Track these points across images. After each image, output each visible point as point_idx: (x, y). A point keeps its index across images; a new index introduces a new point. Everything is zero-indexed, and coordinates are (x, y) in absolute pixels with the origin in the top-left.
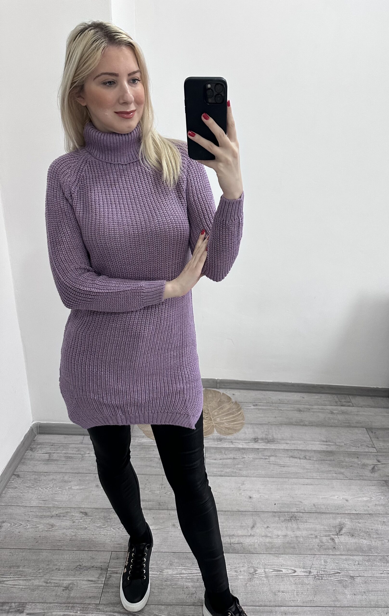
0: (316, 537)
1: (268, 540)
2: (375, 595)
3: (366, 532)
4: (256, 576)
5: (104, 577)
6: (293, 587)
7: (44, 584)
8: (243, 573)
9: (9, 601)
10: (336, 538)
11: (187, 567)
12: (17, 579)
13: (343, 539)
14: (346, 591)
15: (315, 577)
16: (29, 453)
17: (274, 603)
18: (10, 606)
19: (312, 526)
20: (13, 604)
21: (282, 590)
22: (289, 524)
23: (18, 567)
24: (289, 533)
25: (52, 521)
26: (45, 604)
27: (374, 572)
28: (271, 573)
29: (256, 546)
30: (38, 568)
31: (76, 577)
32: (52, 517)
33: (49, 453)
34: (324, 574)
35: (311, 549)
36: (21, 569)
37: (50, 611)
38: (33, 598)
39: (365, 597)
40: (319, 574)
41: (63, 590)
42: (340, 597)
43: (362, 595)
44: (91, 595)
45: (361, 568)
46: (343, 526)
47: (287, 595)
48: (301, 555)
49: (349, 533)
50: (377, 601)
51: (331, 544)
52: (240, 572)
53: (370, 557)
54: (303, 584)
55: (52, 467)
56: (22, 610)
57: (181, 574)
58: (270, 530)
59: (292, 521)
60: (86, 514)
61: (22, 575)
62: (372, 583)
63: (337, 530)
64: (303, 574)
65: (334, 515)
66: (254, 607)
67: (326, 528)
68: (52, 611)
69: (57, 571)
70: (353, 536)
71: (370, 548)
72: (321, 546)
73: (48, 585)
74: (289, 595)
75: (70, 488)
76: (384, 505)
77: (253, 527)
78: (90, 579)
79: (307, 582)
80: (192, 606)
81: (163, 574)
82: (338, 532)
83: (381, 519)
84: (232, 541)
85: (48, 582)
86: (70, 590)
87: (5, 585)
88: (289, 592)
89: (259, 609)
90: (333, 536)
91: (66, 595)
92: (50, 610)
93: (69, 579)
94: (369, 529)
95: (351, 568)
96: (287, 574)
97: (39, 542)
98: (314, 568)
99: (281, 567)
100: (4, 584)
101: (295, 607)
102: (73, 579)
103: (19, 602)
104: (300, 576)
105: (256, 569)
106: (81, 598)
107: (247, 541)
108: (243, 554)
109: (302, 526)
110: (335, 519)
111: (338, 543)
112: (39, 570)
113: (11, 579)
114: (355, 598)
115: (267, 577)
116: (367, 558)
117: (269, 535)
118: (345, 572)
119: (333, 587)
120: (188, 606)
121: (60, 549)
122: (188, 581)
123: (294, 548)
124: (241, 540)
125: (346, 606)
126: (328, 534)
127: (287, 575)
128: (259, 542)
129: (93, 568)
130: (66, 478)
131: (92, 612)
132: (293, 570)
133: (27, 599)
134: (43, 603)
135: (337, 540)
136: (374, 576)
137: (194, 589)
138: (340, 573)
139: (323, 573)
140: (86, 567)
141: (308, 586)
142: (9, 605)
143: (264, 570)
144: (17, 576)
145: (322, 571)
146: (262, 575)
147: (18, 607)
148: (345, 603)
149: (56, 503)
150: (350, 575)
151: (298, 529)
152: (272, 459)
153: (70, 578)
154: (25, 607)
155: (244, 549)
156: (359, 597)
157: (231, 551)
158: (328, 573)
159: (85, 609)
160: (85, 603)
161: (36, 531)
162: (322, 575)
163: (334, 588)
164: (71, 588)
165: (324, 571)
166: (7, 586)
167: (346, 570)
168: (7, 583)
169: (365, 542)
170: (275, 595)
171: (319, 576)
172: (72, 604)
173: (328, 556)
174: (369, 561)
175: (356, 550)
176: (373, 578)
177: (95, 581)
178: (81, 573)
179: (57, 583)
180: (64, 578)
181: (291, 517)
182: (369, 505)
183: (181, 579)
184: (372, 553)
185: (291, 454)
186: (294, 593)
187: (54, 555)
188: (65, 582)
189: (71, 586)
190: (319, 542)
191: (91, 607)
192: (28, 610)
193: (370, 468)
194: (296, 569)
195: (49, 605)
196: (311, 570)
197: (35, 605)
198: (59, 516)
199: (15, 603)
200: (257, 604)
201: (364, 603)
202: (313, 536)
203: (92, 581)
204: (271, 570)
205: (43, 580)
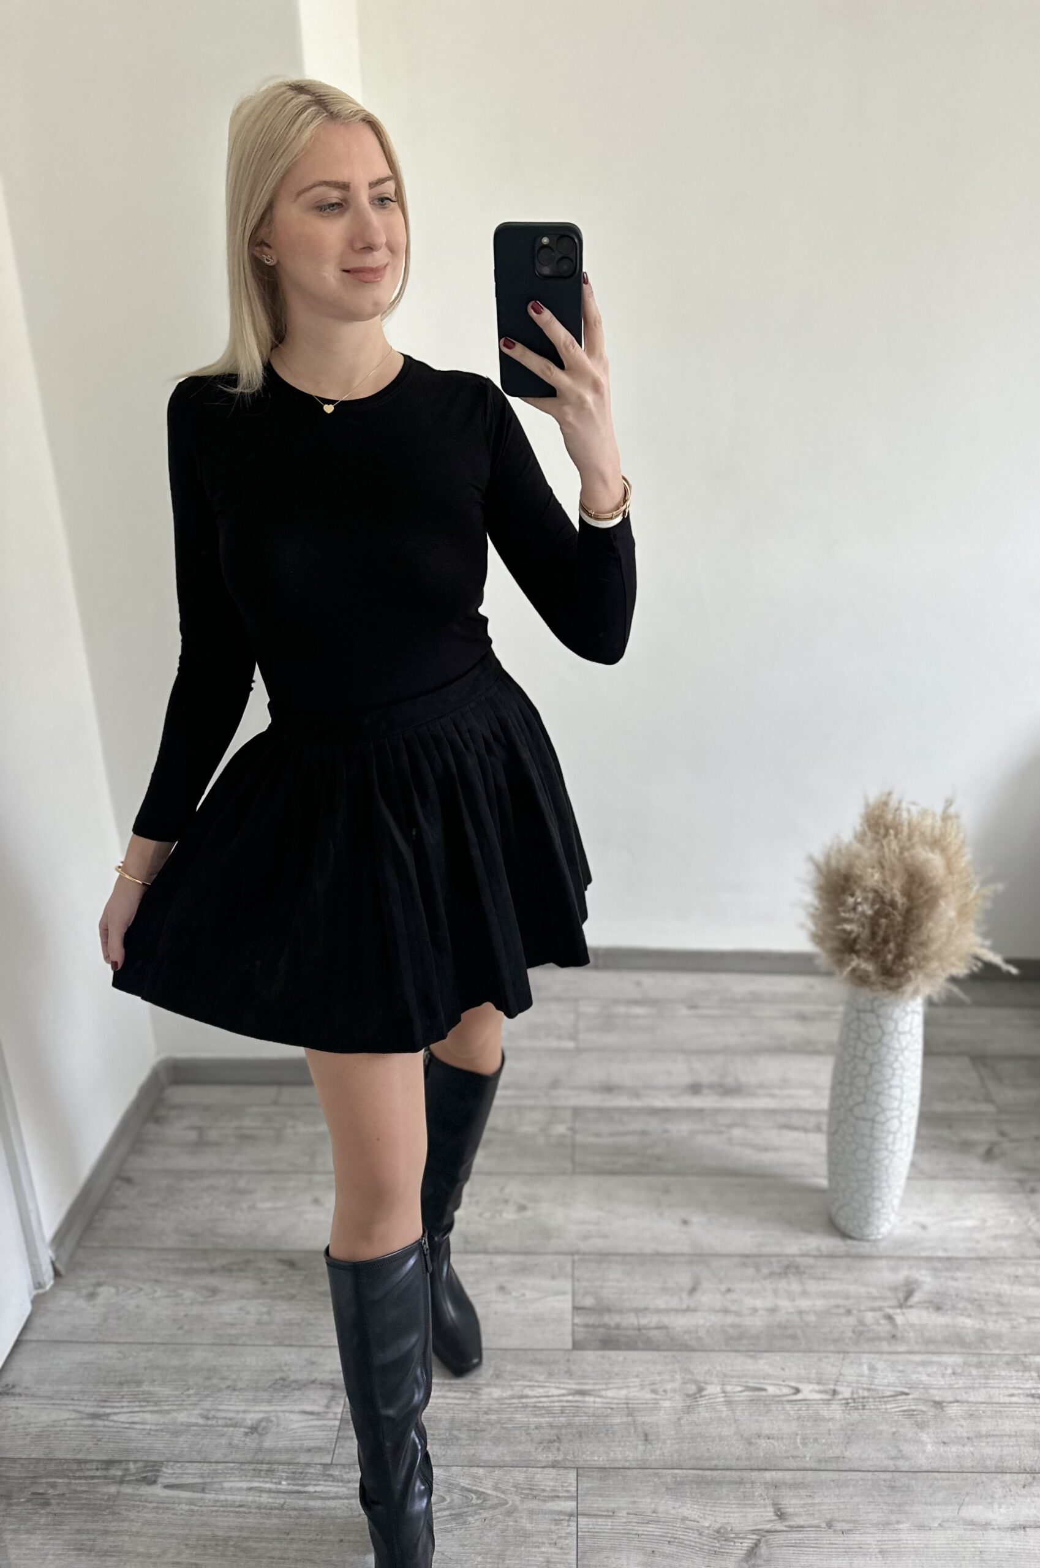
0: (849, 1312)
1: (730, 1319)
2: (997, 1444)
3: (972, 1301)
4: (704, 1402)
5: (340, 1404)
6: (794, 1426)
7: (201, 1421)
8: (672, 1395)
9: (123, 1459)
10: (898, 1314)
11: (537, 1381)
12: (138, 1409)
13: (914, 1317)
14: (924, 1436)
15: (848, 1403)
16: (152, 1128)
17: (748, 1463)
18: (126, 1470)
19: (836, 1287)
20: (131, 1466)
21: (768, 1432)
22: (782, 1284)
23: (139, 1383)
24: (784, 1304)
25: (213, 1281)
26: (206, 1465)
27: (992, 1391)
28: (738, 1394)
29: (702, 1333)
30: (185, 1385)
31: (276, 1405)
32: (212, 1271)
33: (200, 1130)
34: (868, 1398)
35: (836, 1341)
36: (145, 1387)
37: (217, 1480)
38: (176, 1452)
39: (971, 1449)
40: (855, 1396)
41: (246, 1434)
42: (908, 1449)
43: (964, 1445)
44: (312, 1444)
45: (961, 1382)
46: (915, 1286)
47: (779, 1446)
48: (811, 1354)
49: (931, 1302)
50: (1001, 1458)
51: (885, 1328)
52: (664, 1393)
53: (983, 1358)
54: (817, 1419)
55: (207, 1160)
56: (153, 1478)
57: (522, 1397)
58: (734, 1296)
59: (790, 1276)
60: (292, 1264)
61: (148, 1402)
62: (989, 1417)
63: (901, 1296)
64: (818, 1396)
65: (892, 1263)
66: (700, 1472)
67: (874, 1291)
68: (223, 1480)
69: (229, 1392)
70: (938, 1308)
71: (982, 1337)
72: (861, 1333)
73: (210, 1422)
74: (784, 1445)
75: (252, 1208)
76: (1017, 1238)
77: (693, 1290)
78: (309, 1408)
79: (826, 1414)
80: (551, 1469)
81: (480, 1397)
82: (902, 1301)
83: (1010, 1270)
84: (644, 1321)
85: (210, 1416)
86: (261, 1435)
87: (112, 1424)
88: (782, 1438)
89: (711, 1475)
90: (890, 1311)
91: (254, 1445)
92: (217, 1477)
93: (257, 1408)
94: (979, 1293)
95: (934, 1383)
96: (779, 1396)
97: (186, 1327)
98: (845, 1384)
99: (762, 1381)
100: (108, 1420)
101: (799, 1474)
102: (269, 1408)
103: (146, 1462)
104: (808, 1402)
105: (702, 1385)
106: (287, 1450)
107: (680, 1323)
108: (670, 1353)
109: (812, 1286)
110: (894, 1269)
111: (903, 1325)
112: (188, 1389)
113: (125, 1410)
114: (944, 1451)
115: (729, 1403)
116: (975, 1360)
117: (734, 1308)
118: (920, 1393)
119: (892, 1427)
120: (540, 1469)
121: (234, 1342)
122: (538, 1413)
123: (794, 1337)
124: (666, 1320)
125: (924, 1469)
126: (877, 1304)
127: (777, 1399)
128: (708, 1324)
129: (314, 1386)
130: (242, 1183)
131: (315, 1482)
132: (792, 1387)
133: (164, 1454)
134: (199, 1462)
135: (899, 1320)
136: (994, 1401)
137: (555, 1431)
138: (907, 1394)
139: (866, 1394)
140: (296, 1381)
141: (830, 1423)
142: (123, 1466)
143: (722, 1389)
144: (137, 1404)
145: (864, 1389)
146: (718, 1400)
147: (143, 1472)
148: (922, 1462)
149: (221, 1240)
150: (933, 1398)
151: (804, 1293)
152: (737, 1132)
153: (262, 1408)
154: (158, 1471)
155: (672, 1340)
156: (954, 1449)
157: (640, 1345)
158: (878, 1393)
159: (297, 1476)
160: (298, 1463)
161: (177, 1304)
162: (864, 1398)
163: (894, 1430)
164: (264, 1428)
165: (869, 1390)
166: (116, 1425)
167: (923, 1388)
168: (115, 1418)
169: (969, 1322)
170: (750, 1443)
171: (857, 1401)
172: (267, 1463)
173: (877, 1356)
174: (979, 1365)
175: (946, 1341)
176: (991, 1406)
177: (318, 1414)
178: (285, 1397)
179: (230, 1419)
180: (248, 1408)
181: (788, 1267)
182: (978, 1236)
183: (523, 1409)
184: (987, 1347)
185: (782, 1120)
186: (796, 1439)
187: (220, 1356)
188: (252, 1415)
189: (264, 1424)
190: (856, 1323)
191: (312, 1470)
192: (166, 1478)
193: (982, 1149)
194: (800, 1386)
195: (214, 1466)
196: (839, 1388)
197: (182, 1466)
198: (230, 1271)
199: (135, 1462)
200: (707, 1465)
201: (968, 1463)
202: (841, 1310)
203: (311, 1413)
204: (739, 1389)
205: (197, 1412)
